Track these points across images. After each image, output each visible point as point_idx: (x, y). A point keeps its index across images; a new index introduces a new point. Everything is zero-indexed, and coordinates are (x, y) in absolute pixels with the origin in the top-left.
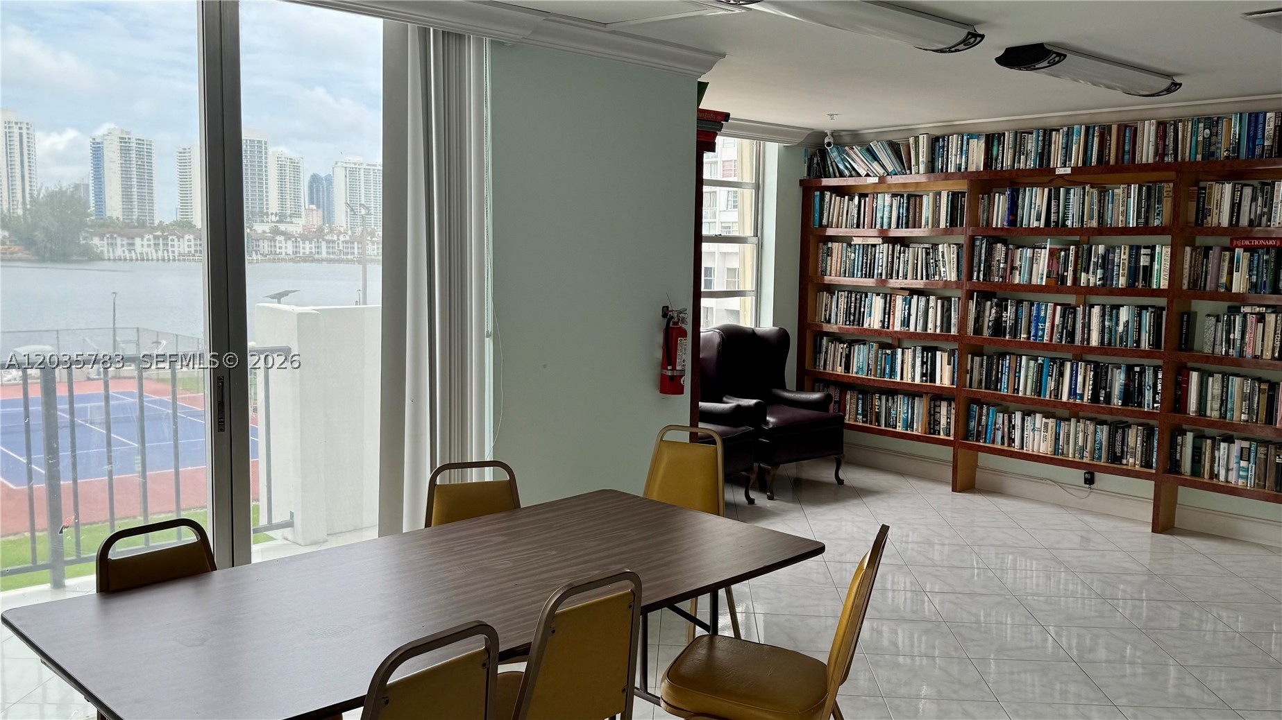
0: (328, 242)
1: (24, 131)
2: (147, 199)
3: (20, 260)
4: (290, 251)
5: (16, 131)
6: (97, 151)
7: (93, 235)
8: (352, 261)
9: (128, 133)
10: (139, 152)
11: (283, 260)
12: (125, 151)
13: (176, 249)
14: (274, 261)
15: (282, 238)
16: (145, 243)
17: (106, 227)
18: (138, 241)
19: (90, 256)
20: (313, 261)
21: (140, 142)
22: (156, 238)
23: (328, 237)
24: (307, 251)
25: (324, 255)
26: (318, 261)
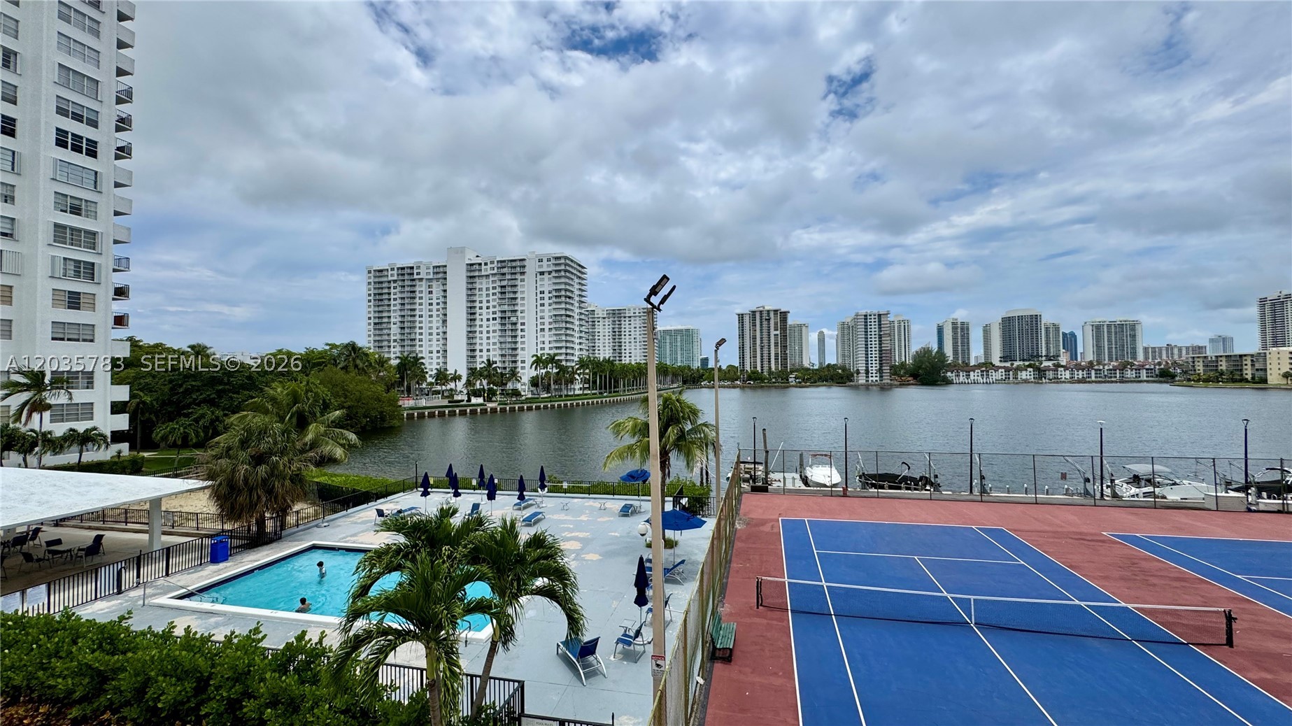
0: (1096, 370)
1: (906, 324)
2: (966, 351)
3: (912, 384)
4: (1068, 376)
5: (902, 324)
6: (940, 331)
7: (947, 371)
8: (1116, 382)
9: (957, 319)
10: (962, 329)
11: (1064, 382)
12: (955, 328)
13: (994, 377)
14: (1057, 383)
15: (1062, 369)
16: (976, 374)
17: (955, 367)
18: (972, 373)
19: (948, 382)
20: (1086, 382)
21: (963, 323)
22: (982, 371)
23: (1096, 367)
24: (1080, 377)
25: (1093, 378)
26: (1089, 382)
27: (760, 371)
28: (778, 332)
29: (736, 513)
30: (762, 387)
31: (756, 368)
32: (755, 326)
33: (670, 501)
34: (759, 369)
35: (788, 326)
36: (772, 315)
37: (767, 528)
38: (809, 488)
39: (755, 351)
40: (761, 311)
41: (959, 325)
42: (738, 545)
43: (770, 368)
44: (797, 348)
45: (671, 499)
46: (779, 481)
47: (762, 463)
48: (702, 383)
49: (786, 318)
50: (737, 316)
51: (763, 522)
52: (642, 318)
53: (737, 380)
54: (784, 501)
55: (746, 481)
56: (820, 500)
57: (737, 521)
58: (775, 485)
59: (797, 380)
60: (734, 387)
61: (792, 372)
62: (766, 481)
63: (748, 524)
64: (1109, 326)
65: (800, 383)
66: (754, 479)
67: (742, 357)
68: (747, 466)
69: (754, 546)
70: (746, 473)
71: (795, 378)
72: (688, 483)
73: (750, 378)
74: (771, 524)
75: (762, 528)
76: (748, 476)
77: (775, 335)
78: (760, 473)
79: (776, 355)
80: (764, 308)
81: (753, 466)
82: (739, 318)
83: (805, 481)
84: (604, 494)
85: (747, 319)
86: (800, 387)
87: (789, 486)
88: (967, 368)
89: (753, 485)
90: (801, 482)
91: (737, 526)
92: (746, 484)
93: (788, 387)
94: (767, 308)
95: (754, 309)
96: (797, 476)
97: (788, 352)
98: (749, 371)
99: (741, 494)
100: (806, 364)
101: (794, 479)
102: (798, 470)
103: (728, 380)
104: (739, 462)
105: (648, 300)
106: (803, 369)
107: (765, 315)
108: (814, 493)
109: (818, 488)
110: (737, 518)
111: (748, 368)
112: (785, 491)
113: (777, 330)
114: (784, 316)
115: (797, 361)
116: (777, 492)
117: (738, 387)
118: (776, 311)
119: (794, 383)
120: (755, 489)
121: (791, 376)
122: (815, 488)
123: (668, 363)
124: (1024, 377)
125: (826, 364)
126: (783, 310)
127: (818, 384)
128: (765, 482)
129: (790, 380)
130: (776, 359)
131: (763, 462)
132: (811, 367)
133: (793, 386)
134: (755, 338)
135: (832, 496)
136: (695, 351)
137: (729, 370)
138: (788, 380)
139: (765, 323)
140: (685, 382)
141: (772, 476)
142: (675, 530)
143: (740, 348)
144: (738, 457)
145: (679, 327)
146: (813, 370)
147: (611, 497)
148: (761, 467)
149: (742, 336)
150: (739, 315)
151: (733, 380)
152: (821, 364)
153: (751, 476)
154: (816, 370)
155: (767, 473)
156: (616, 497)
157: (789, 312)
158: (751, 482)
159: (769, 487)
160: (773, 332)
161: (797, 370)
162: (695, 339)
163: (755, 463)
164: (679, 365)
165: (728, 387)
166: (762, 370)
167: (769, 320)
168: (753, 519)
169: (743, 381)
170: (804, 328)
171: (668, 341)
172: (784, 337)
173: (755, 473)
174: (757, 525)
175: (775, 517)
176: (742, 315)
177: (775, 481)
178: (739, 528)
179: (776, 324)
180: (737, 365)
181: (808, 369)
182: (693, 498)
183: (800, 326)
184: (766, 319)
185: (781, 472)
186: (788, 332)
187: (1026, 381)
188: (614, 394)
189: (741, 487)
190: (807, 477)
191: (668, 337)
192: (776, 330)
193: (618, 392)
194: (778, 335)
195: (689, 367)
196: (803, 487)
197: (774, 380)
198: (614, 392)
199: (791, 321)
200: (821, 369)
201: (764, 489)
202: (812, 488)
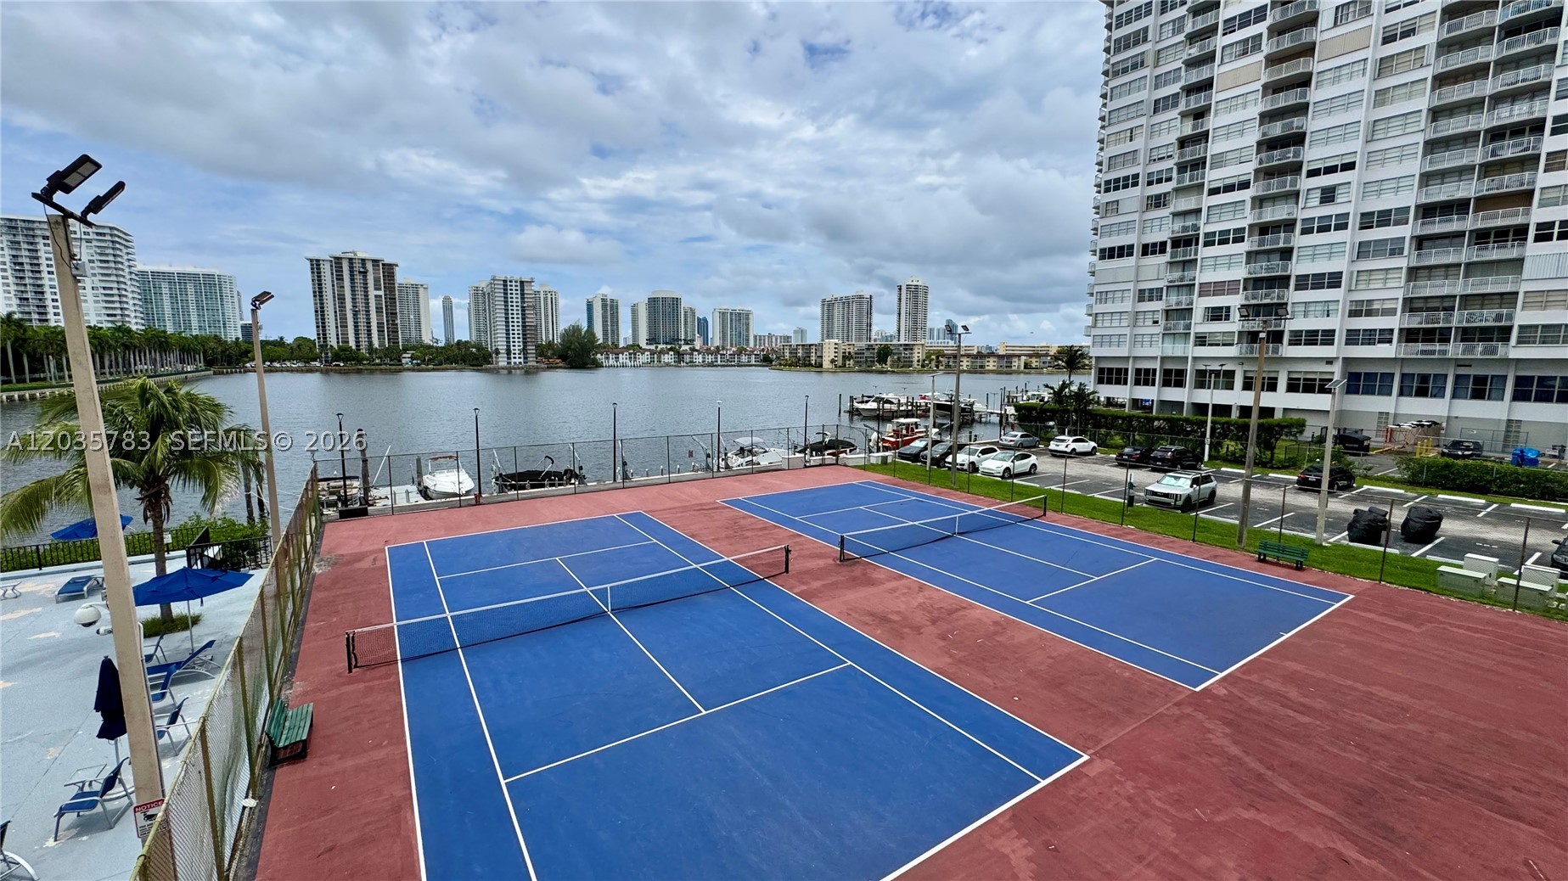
0: (721, 355)
1: (553, 296)
2: (615, 332)
3: (560, 367)
4: (701, 360)
5: (549, 296)
6: (590, 306)
7: (597, 353)
8: (734, 366)
9: (606, 296)
10: (612, 306)
11: (698, 366)
12: (604, 306)
13: (641, 360)
14: (692, 366)
15: (696, 353)
16: (624, 357)
17: (604, 349)
18: (620, 355)
19: (597, 365)
20: (714, 366)
21: (612, 301)
22: (630, 354)
23: (721, 352)
24: (710, 361)
25: (719, 363)
26: (716, 366)
27: (354, 347)
28: (381, 293)
29: (315, 553)
30: (359, 372)
31: (348, 342)
32: (343, 280)
33: (182, 557)
34: (352, 344)
35: (396, 285)
36: (369, 266)
37: (366, 564)
38: (430, 501)
39: (344, 318)
40: (350, 259)
41: (609, 303)
42: (317, 596)
43: (370, 343)
44: (412, 317)
45: (184, 552)
46: (387, 498)
47: (357, 478)
48: (248, 365)
49: (393, 273)
50: (308, 262)
51: (359, 557)
52: (95, 243)
53: (316, 361)
54: (394, 523)
55: (331, 505)
56: (444, 514)
57: (315, 564)
58: (380, 504)
59: (414, 362)
60: (310, 371)
61: (405, 350)
62: (366, 501)
63: (335, 564)
64: (731, 314)
65: (418, 365)
66: (345, 500)
67: (322, 326)
68: (332, 484)
69: (344, 591)
70: (331, 493)
71: (411, 358)
72: (219, 522)
73: (337, 357)
74: (372, 558)
75: (357, 565)
76: (335, 497)
77: (376, 296)
78: (355, 491)
79: (380, 325)
80: (355, 254)
81: (342, 483)
82: (312, 265)
83: (425, 492)
84: (14, 569)
85: (326, 270)
86: (419, 371)
87: (401, 502)
88: (615, 350)
89: (344, 508)
90: (419, 495)
91: (316, 570)
92: (332, 509)
93: (400, 371)
94: (361, 255)
95: (338, 254)
96: (413, 488)
97: (398, 321)
98: (336, 347)
99: (321, 524)
100: (427, 340)
101: (408, 493)
102: (416, 480)
103: (299, 359)
104: (314, 479)
105: (45, 197)
106: (422, 346)
107: (357, 266)
108: (436, 507)
109: (443, 500)
110: (317, 559)
111: (333, 341)
112: (394, 511)
113: (380, 289)
114: (389, 270)
115: (413, 334)
116: (382, 513)
117: (317, 371)
118: (375, 262)
119: (410, 365)
120: (345, 515)
121: (404, 355)
122: (439, 501)
123: (170, 330)
124: (666, 361)
125: (456, 341)
126: (387, 261)
127: (444, 366)
128: (363, 502)
129: (404, 361)
130: (380, 331)
131: (361, 476)
132: (435, 344)
133: (408, 370)
134: (342, 299)
135: (460, 507)
136: (229, 312)
137: (299, 346)
138: (400, 361)
139: (358, 278)
140: (210, 363)
141: (374, 493)
142: (188, 599)
143: (316, 311)
144: (314, 471)
145: (190, 269)
146: (437, 348)
147: (36, 571)
148: (356, 483)
149: (319, 293)
150: (311, 260)
151: (307, 360)
152: (447, 339)
153: (339, 499)
154: (441, 348)
155: (367, 490)
156: (45, 570)
157: (397, 265)
158: (340, 505)
159: (369, 508)
160: (372, 293)
161: (414, 348)
162: (226, 291)
163: (345, 478)
164: (194, 334)
165: (298, 370)
166: (358, 346)
167: (364, 273)
168: (342, 555)
169: (326, 361)
170: (421, 291)
171: (165, 291)
172: (391, 300)
173: (345, 492)
174: (349, 563)
175: (380, 547)
176: (318, 261)
177: (380, 498)
178: (320, 571)
179: (377, 281)
180: (313, 336)
181: (429, 347)
182: (231, 543)
183: (416, 287)
184: (360, 272)
185: (388, 486)
186: (397, 293)
187: (668, 365)
188: (34, 384)
189: (322, 514)
190: (427, 488)
191: (165, 285)
192: (377, 288)
193: (44, 379)
194: (381, 296)
195: (217, 338)
196: (422, 501)
197: (377, 361)
198: (32, 380)
199: (400, 278)
200: (448, 346)
201: (362, 513)
202: (434, 501)
